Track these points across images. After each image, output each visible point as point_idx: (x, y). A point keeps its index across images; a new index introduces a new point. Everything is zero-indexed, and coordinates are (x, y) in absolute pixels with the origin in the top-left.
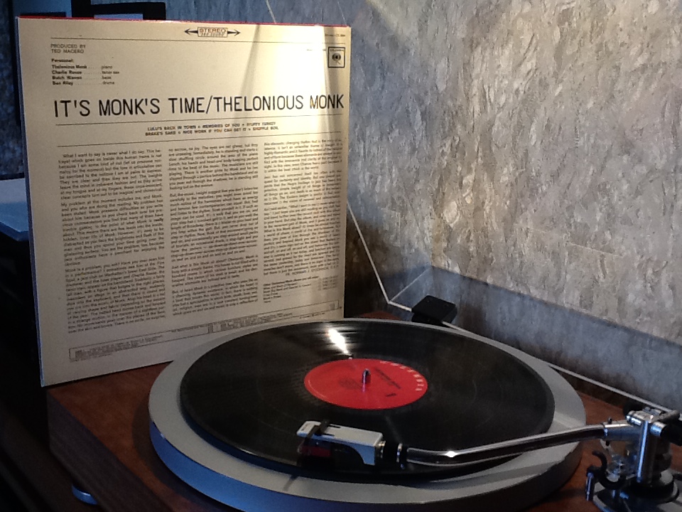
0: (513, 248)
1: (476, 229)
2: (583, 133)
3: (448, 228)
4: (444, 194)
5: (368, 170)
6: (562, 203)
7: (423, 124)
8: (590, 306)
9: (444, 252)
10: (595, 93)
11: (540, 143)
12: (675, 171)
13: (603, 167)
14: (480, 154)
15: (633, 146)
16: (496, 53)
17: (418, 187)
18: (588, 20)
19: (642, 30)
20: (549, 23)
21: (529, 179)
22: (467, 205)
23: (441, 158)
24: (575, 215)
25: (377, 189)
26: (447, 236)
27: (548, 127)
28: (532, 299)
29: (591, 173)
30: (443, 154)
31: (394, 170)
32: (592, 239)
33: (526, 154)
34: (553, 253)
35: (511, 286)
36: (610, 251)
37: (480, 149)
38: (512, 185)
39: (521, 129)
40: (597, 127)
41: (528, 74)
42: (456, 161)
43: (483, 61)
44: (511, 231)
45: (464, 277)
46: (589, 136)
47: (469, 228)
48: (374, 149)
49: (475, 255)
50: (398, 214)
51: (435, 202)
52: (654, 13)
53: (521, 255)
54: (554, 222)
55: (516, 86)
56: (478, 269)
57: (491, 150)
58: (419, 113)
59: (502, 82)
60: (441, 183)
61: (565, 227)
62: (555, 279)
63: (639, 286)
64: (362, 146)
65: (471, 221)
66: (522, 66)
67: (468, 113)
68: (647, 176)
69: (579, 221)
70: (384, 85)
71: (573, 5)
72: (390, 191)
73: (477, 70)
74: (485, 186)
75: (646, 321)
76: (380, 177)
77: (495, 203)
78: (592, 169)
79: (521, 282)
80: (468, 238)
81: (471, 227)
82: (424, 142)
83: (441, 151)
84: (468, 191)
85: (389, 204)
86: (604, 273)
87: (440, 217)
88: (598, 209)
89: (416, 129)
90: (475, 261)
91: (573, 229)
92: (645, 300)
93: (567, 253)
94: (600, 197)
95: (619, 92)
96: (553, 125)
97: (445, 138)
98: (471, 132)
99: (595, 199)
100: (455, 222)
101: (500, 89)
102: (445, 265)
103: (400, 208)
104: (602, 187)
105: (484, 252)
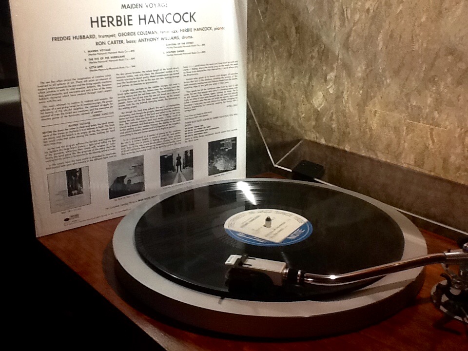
0: (365, 125)
1: (337, 112)
2: (418, 41)
3: (316, 111)
4: (313, 86)
5: (256, 71)
6: (402, 91)
7: (296, 36)
8: (422, 165)
9: (314, 128)
10: (427, 10)
11: (385, 48)
13: (433, 65)
14: (340, 57)
15: (456, 49)
17: (294, 82)
21: (377, 74)
22: (330, 94)
23: (311, 61)
24: (411, 100)
25: (263, 84)
26: (315, 117)
27: (391, 36)
28: (379, 162)
29: (424, 69)
30: (312, 57)
31: (275, 70)
32: (424, 117)
33: (375, 56)
34: (395, 128)
35: (364, 152)
36: (438, 126)
37: (340, 54)
38: (364, 79)
39: (370, 39)
40: (428, 35)
42: (321, 62)
44: (364, 112)
45: (327, 147)
46: (422, 42)
47: (332, 111)
48: (260, 55)
49: (336, 130)
50: (279, 101)
51: (306, 92)
53: (371, 129)
54: (396, 106)
55: (367, 6)
56: (339, 140)
57: (348, 54)
58: (294, 28)
59: (356, 3)
60: (310, 79)
61: (404, 109)
62: (396, 146)
63: (459, 150)
64: (251, 53)
65: (333, 106)
67: (331, 27)
68: (466, 71)
69: (414, 104)
70: (266, 9)
72: (273, 85)
74: (344, 81)
75: (464, 175)
76: (265, 75)
77: (351, 92)
78: (424, 66)
79: (371, 149)
80: (331, 118)
82: (298, 49)
83: (310, 55)
84: (331, 84)
85: (272, 95)
86: (433, 142)
87: (310, 103)
88: (428, 95)
89: (292, 39)
90: (336, 134)
91: (410, 110)
92: (463, 160)
93: (405, 128)
94: (430, 86)
95: (446, 10)
96: (395, 34)
97: (314, 46)
98: (333, 41)
99: (427, 88)
100: (321, 107)
101: (355, 9)
102: (314, 138)
103: (280, 97)
104: (432, 79)
105: (343, 128)
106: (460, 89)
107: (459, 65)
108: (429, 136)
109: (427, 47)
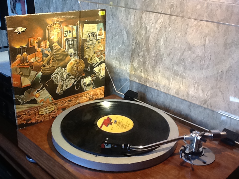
0: (155, 76)
1: (144, 69)
3: (134, 68)
4: (133, 57)
5: (108, 48)
6: (170, 63)
7: (126, 35)
8: (178, 94)
9: (134, 75)
10: (181, 31)
11: (163, 45)
12: (204, 57)
13: (183, 54)
14: (145, 46)
15: (192, 49)
16: (150, 16)
17: (125, 54)
18: (179, 8)
19: (195, 14)
20: (167, 8)
21: (160, 55)
22: (141, 61)
23: (132, 46)
24: (174, 67)
25: (111, 54)
26: (134, 70)
27: (166, 40)
28: (161, 91)
29: (179, 55)
31: (117, 49)
32: (179, 75)
33: (160, 47)
34: (167, 78)
35: (155, 87)
36: (185, 79)
37: (145, 45)
38: (155, 57)
39: (157, 40)
40: (181, 42)
41: (160, 23)
42: (137, 48)
43: (146, 17)
44: (155, 70)
45: (140, 84)
46: (179, 44)
47: (141, 69)
49: (143, 77)
50: (118, 62)
51: (130, 60)
52: (199, 8)
53: (158, 78)
54: (168, 69)
55: (157, 26)
56: (144, 81)
57: (148, 45)
58: (125, 31)
59: (152, 25)
60: (132, 54)
61: (171, 71)
62: (168, 86)
63: (193, 89)
65: (142, 67)
66: (159, 20)
67: (141, 33)
68: (196, 58)
69: (175, 69)
70: (113, 22)
71: (174, 3)
72: (116, 54)
73: (144, 20)
74: (147, 56)
76: (112, 50)
77: (150, 61)
78: (179, 54)
79: (158, 86)
80: (141, 71)
82: (127, 41)
83: (132, 44)
84: (141, 57)
85: (115, 59)
86: (183, 85)
87: (132, 64)
88: (181, 66)
89: (124, 36)
90: (143, 79)
91: (174, 71)
92: (194, 93)
93: (172, 79)
95: (188, 32)
96: (168, 40)
97: (134, 40)
98: (142, 39)
99: (181, 63)
100: (137, 66)
101: (151, 27)
102: (134, 79)
103: (119, 60)
104: (182, 60)
105: (146, 76)
106: (194, 65)
107: (193, 55)
108: (181, 83)
109: (181, 46)
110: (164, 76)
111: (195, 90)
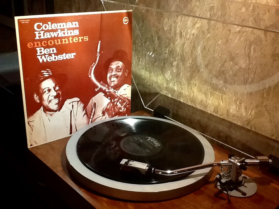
0: (190, 90)
1: (177, 82)
2: (217, 52)
3: (167, 80)
4: (165, 68)
5: (137, 56)
6: (209, 76)
7: (158, 41)
8: (217, 112)
9: (165, 88)
10: (222, 39)
11: (201, 53)
12: (248, 69)
13: (223, 65)
14: (179, 55)
15: (234, 59)
16: (186, 19)
17: (156, 64)
18: (220, 11)
19: (239, 17)
20: (206, 10)
21: (197, 66)
22: (174, 73)
23: (165, 55)
24: (213, 80)
25: (140, 63)
26: (166, 83)
27: (204, 48)
28: (197, 109)
31: (147, 57)
32: (219, 89)
33: (196, 57)
34: (205, 93)
35: (189, 104)
36: (225, 94)
37: (179, 53)
38: (191, 67)
39: (194, 48)
40: (222, 51)
41: (198, 28)
42: (170, 56)
43: (181, 21)
44: (190, 83)
45: (172, 99)
46: (219, 53)
48: (139, 48)
49: (176, 91)
50: (148, 73)
51: (162, 70)
52: (244, 11)
53: (193, 92)
54: (206, 82)
55: (193, 31)
56: (178, 96)
57: (183, 54)
58: (156, 37)
59: (188, 30)
60: (164, 64)
61: (209, 84)
62: (205, 102)
63: (234, 107)
64: (134, 46)
66: (196, 25)
67: (175, 40)
68: (239, 70)
69: (214, 82)
71: (215, 5)
72: (145, 64)
73: (179, 24)
74: (181, 67)
75: (236, 119)
76: (141, 58)
77: (184, 73)
78: (219, 65)
79: (193, 102)
80: (174, 84)
81: (175, 80)
82: (158, 48)
83: (165, 52)
84: (174, 68)
85: (145, 69)
86: (223, 102)
88: (221, 79)
89: (156, 43)
90: (176, 93)
91: (212, 85)
92: (236, 112)
93: (210, 94)
94: (222, 75)
95: (230, 39)
96: (206, 48)
97: (166, 47)
98: (176, 47)
99: (220, 76)
100: (169, 78)
101: (187, 32)
102: (165, 93)
104: (223, 72)
105: (180, 90)
106: (236, 78)
107: (235, 67)
108: (221, 99)
109: (221, 56)
110: (200, 91)
111: (236, 107)
